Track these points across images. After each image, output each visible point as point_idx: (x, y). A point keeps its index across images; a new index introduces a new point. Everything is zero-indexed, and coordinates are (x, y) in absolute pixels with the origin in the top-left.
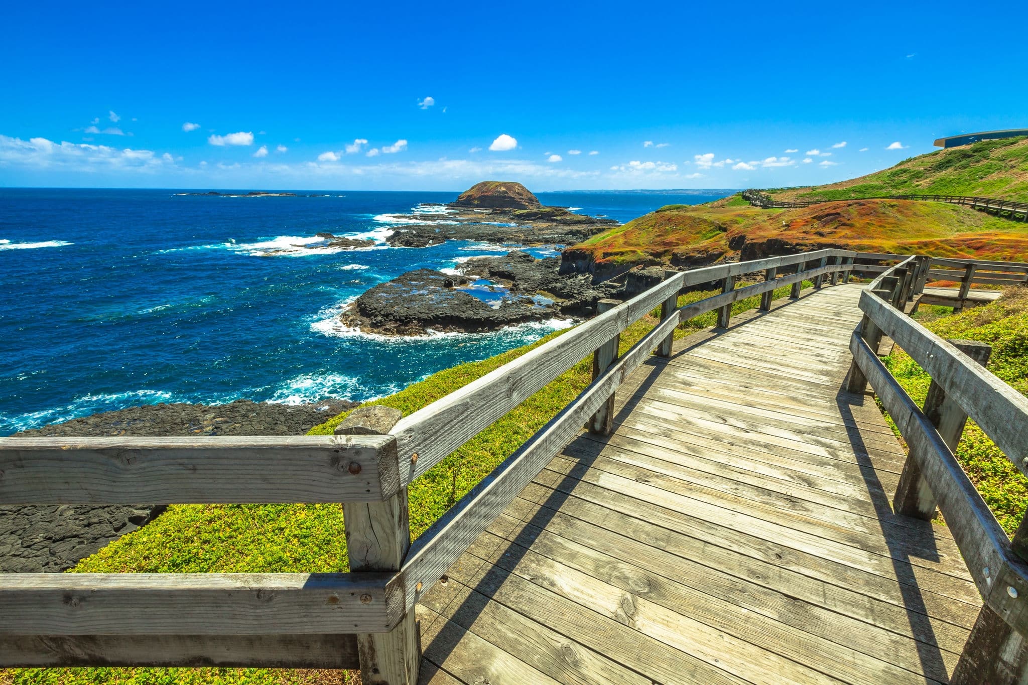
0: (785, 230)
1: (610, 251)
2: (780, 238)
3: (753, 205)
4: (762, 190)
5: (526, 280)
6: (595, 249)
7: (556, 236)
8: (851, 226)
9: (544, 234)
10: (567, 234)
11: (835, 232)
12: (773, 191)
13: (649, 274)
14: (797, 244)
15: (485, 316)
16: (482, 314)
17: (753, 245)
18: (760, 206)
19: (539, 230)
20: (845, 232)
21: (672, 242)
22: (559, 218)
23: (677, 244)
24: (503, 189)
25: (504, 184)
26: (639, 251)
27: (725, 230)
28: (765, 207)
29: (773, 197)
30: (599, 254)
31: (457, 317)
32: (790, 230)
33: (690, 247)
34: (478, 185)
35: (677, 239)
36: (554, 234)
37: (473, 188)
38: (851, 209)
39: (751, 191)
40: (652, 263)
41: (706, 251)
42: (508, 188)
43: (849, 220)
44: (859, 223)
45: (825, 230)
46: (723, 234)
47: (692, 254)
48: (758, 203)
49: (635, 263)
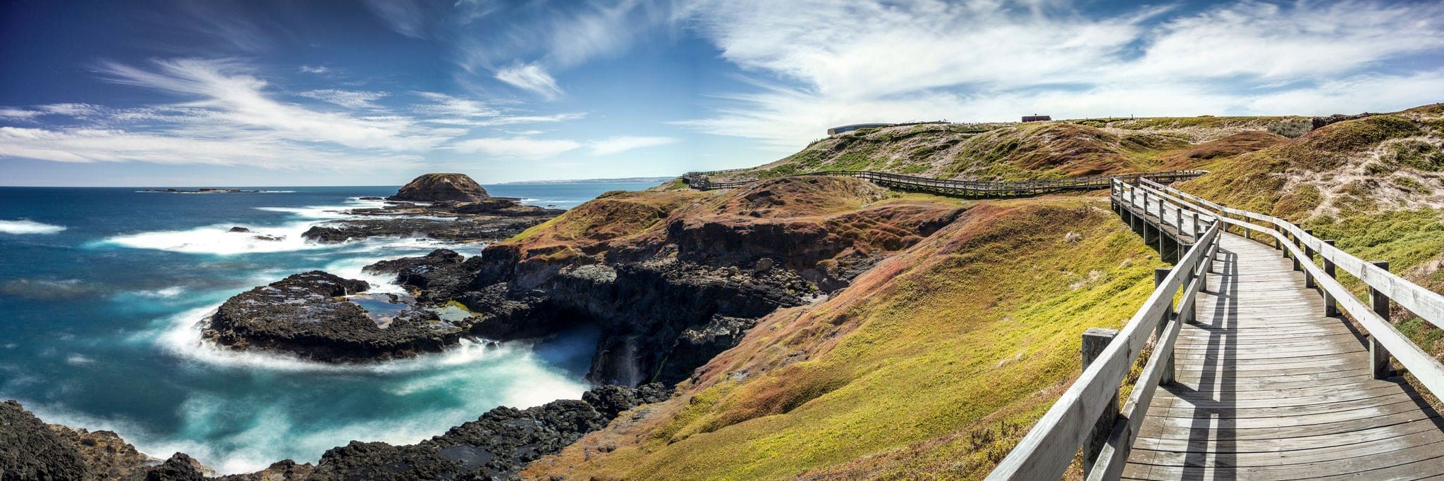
0: (722, 212)
1: (536, 247)
2: (717, 221)
3: (693, 188)
4: (702, 174)
5: (439, 286)
6: (520, 245)
7: (496, 230)
8: (782, 203)
9: (483, 229)
10: (509, 228)
11: (769, 212)
12: (712, 174)
13: (580, 276)
14: (735, 228)
15: (364, 339)
16: (362, 335)
17: (691, 231)
18: (699, 188)
19: (480, 224)
20: (777, 210)
21: (607, 234)
22: (504, 210)
23: (614, 236)
24: (446, 180)
25: (449, 176)
26: (569, 247)
27: (663, 216)
28: (703, 189)
29: (711, 180)
30: (524, 251)
31: (326, 338)
32: (726, 212)
33: (629, 238)
34: (420, 177)
35: (613, 230)
36: (495, 228)
37: (414, 181)
38: (780, 187)
39: (691, 175)
40: (586, 261)
41: (645, 241)
42: (452, 180)
43: (779, 197)
44: (789, 199)
45: (761, 210)
46: (662, 221)
47: (630, 247)
48: (696, 185)
49: (565, 262)
